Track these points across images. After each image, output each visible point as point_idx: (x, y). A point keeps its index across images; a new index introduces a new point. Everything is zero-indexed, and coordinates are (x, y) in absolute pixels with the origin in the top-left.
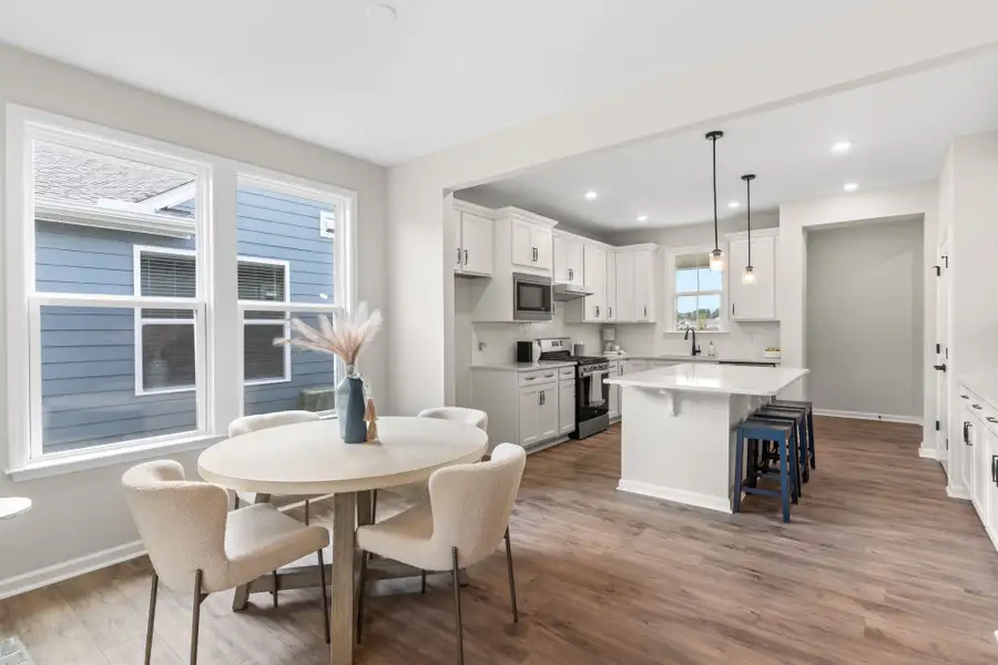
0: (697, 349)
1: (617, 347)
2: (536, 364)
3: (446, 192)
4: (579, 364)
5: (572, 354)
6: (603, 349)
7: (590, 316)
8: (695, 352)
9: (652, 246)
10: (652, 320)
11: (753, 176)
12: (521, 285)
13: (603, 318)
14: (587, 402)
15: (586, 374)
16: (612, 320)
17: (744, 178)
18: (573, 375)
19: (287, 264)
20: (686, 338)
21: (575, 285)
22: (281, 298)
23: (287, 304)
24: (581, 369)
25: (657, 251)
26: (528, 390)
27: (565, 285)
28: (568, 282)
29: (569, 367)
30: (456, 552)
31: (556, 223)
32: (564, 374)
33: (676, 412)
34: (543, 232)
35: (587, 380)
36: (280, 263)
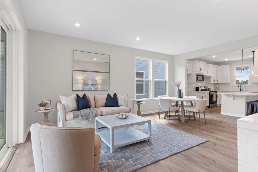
0: (242, 89)
1: (219, 89)
2: (200, 91)
3: (186, 60)
4: (210, 92)
5: (208, 90)
6: (216, 89)
7: (212, 82)
8: (241, 90)
9: (229, 65)
10: (229, 83)
11: (255, 51)
12: (198, 75)
13: (216, 82)
14: (212, 100)
15: (212, 94)
16: (218, 83)
17: (252, 52)
18: (209, 94)
19: (144, 72)
20: (238, 87)
21: (209, 75)
22: (143, 78)
23: (144, 79)
24: (211, 93)
25: (230, 66)
26: (200, 96)
27: (207, 75)
28: (207, 74)
29: (208, 92)
30: (199, 110)
31: (205, 62)
32: (207, 94)
33: (234, 99)
34: (203, 64)
35: (212, 95)
36: (143, 72)
